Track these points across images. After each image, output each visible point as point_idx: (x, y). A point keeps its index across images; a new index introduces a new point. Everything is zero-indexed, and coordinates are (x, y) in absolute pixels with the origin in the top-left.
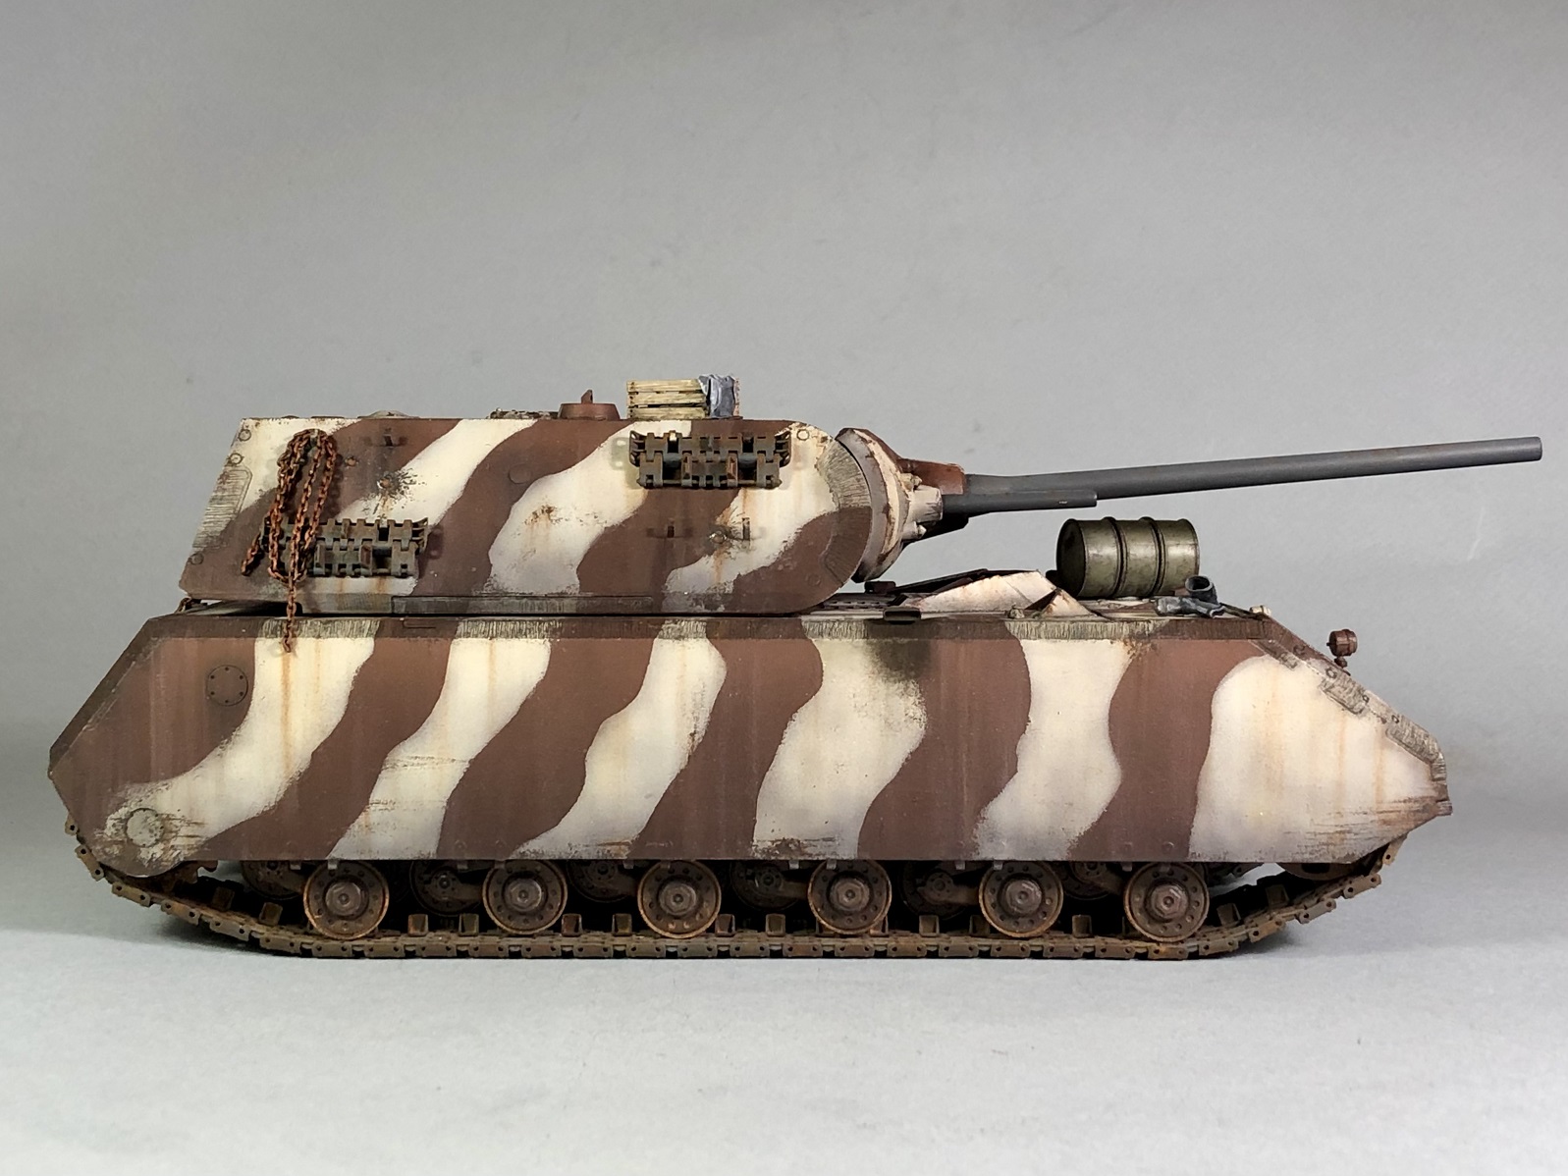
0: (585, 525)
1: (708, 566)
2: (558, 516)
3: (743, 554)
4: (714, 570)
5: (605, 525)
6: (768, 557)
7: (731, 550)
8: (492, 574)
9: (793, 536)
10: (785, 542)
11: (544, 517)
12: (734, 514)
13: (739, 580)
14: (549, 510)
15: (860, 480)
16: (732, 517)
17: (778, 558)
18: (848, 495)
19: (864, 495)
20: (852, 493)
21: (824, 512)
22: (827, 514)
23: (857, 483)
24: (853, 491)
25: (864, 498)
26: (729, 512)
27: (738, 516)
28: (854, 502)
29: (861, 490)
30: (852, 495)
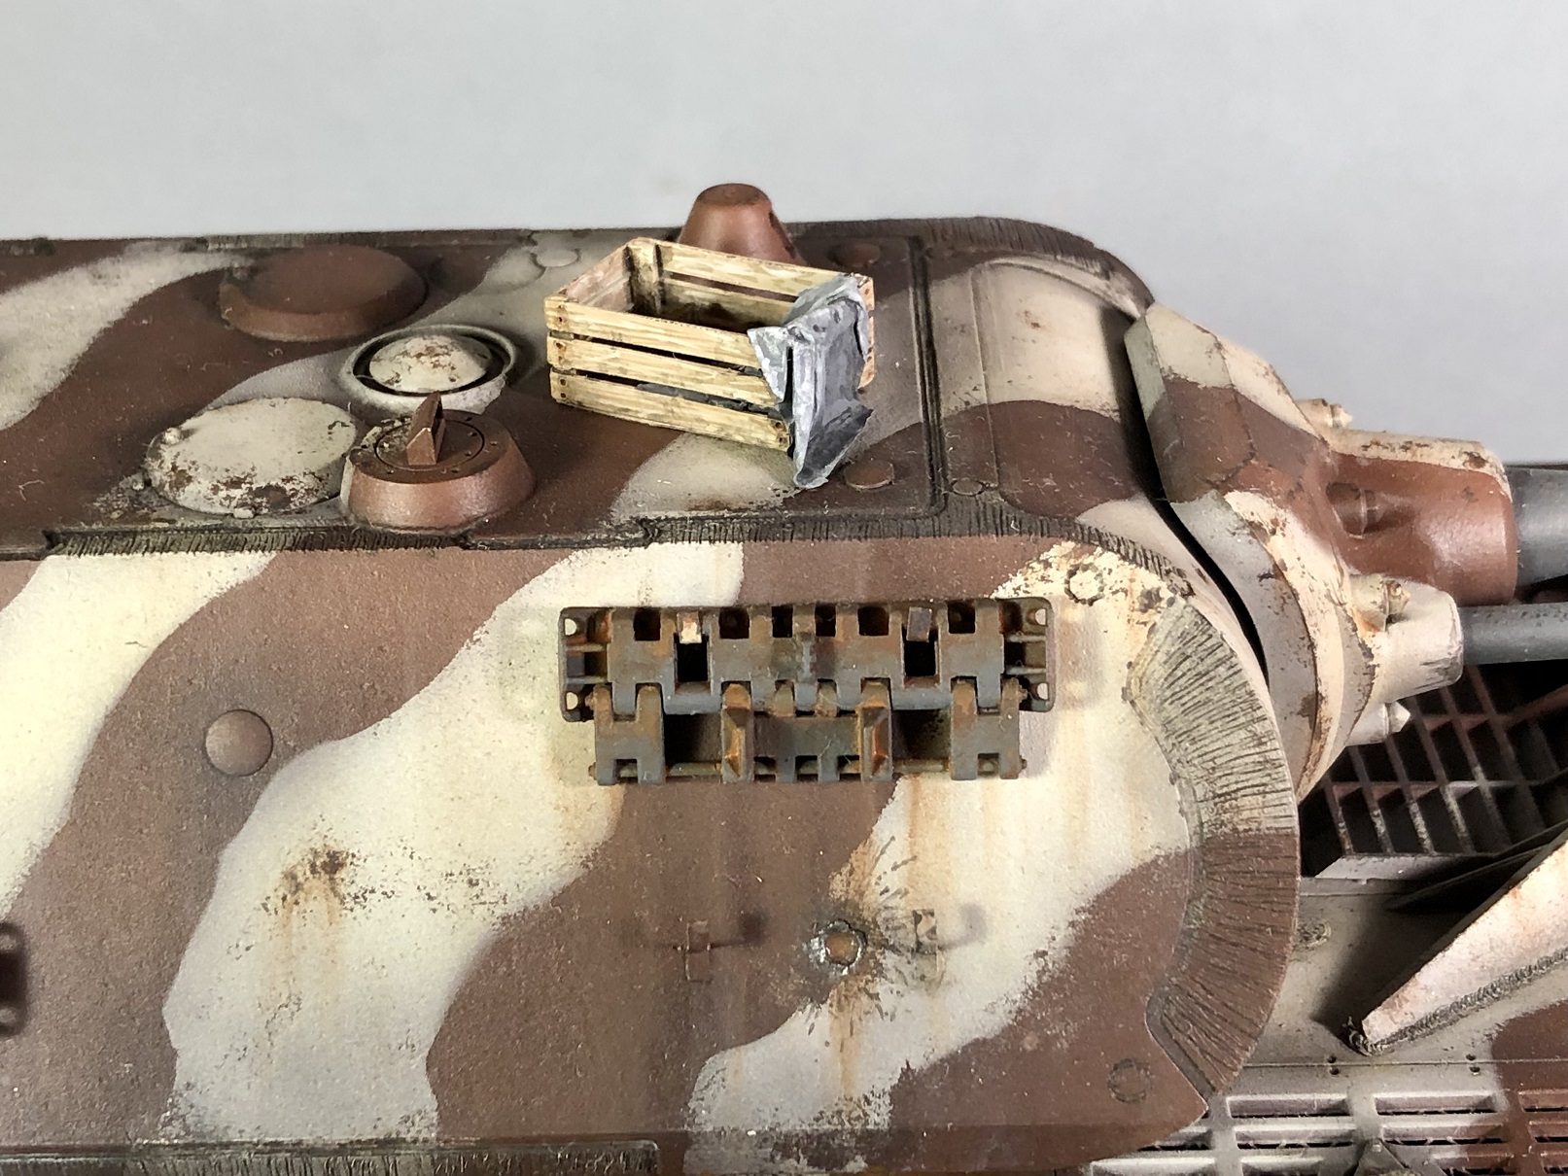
0: (442, 912)
1: (816, 1040)
2: (362, 882)
3: (915, 1000)
4: (831, 1053)
5: (499, 911)
6: (991, 1009)
7: (880, 987)
8: (179, 1081)
9: (1064, 935)
10: (1041, 954)
11: (317, 885)
12: (885, 864)
13: (908, 1088)
14: (333, 864)
15: (1264, 740)
16: (877, 872)
17: (1020, 1011)
18: (1225, 790)
19: (1277, 791)
20: (1240, 786)
21: (1157, 852)
22: (1167, 857)
23: (1258, 750)
24: (1243, 777)
25: (1277, 802)
26: (868, 859)
27: (895, 868)
28: (1246, 814)
29: (1269, 775)
30: (1238, 790)
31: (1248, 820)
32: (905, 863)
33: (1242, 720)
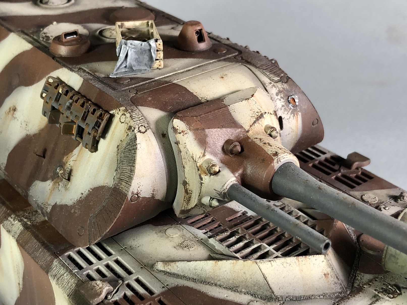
0: (21, 128)
1: (49, 188)
2: (16, 116)
3: (63, 190)
4: (49, 191)
5: (27, 133)
6: (71, 200)
7: (60, 184)
10: (82, 194)
11: (12, 112)
12: (72, 159)
13: (55, 207)
15: (132, 171)
16: (70, 160)
17: (74, 203)
18: (121, 178)
19: (129, 184)
20: (124, 179)
21: (106, 184)
22: (107, 187)
23: (129, 173)
24: (125, 178)
25: (127, 187)
26: (71, 156)
27: (73, 161)
28: (122, 186)
29: (129, 180)
30: (123, 180)
31: (122, 188)
32: (74, 161)
33: (131, 165)
